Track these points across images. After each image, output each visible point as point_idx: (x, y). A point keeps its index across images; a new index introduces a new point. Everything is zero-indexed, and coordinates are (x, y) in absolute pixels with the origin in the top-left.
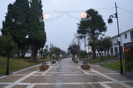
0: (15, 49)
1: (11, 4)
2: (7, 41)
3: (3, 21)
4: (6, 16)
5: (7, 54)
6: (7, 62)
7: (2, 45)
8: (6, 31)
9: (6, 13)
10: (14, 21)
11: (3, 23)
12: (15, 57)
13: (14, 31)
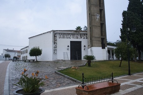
0: (134, 53)
1: (124, 11)
2: (127, 47)
3: (121, 29)
4: (122, 23)
5: (128, 58)
6: (128, 65)
7: (122, 51)
8: (125, 37)
9: (122, 21)
10: (129, 30)
11: (121, 31)
12: (136, 61)
13: (131, 35)
